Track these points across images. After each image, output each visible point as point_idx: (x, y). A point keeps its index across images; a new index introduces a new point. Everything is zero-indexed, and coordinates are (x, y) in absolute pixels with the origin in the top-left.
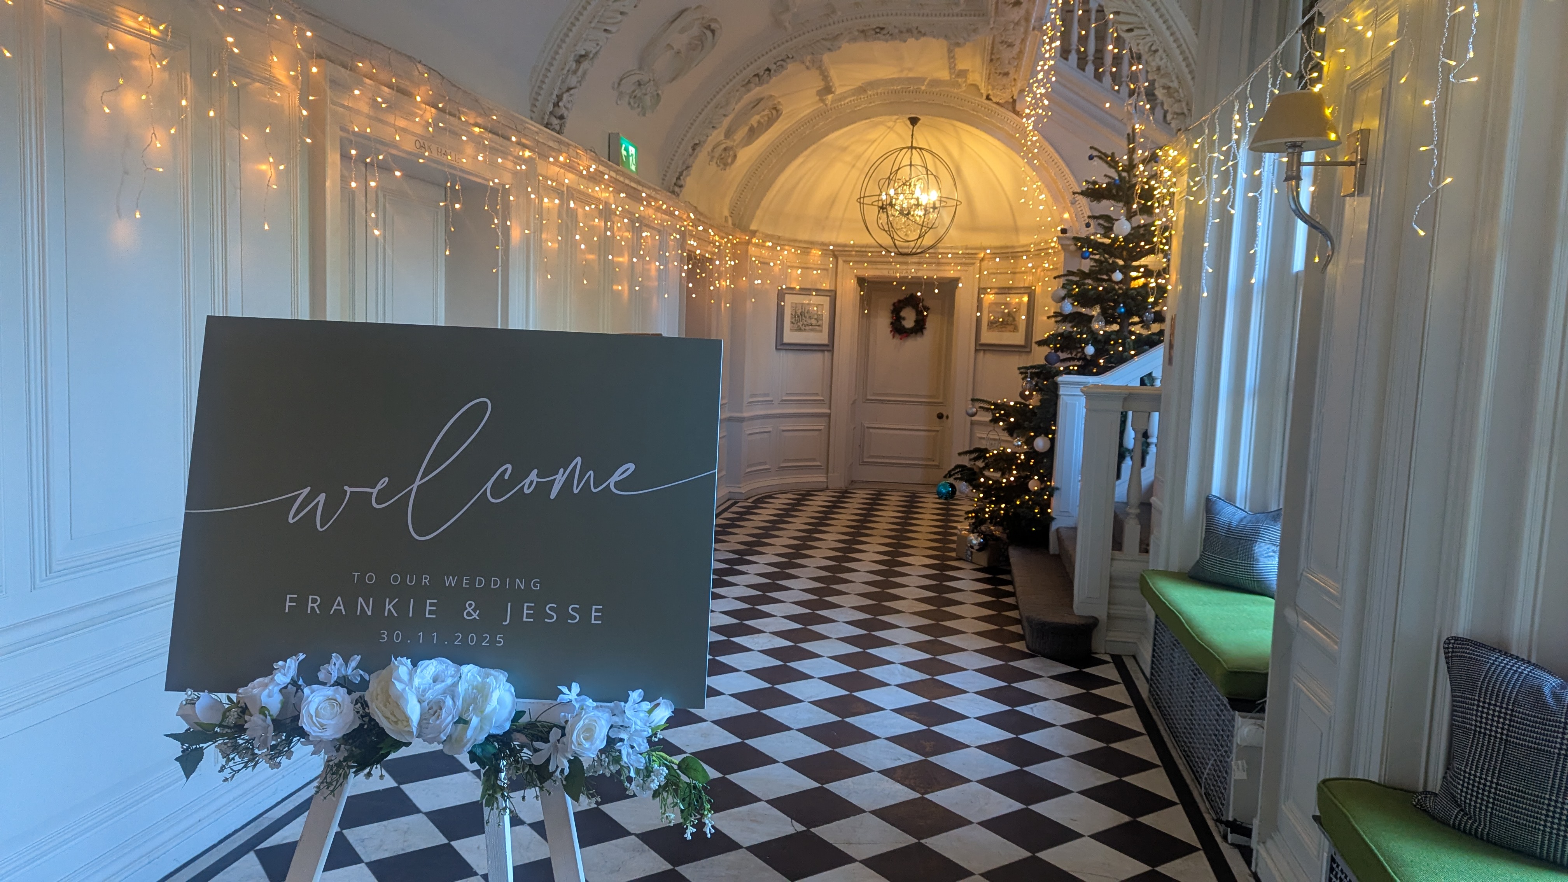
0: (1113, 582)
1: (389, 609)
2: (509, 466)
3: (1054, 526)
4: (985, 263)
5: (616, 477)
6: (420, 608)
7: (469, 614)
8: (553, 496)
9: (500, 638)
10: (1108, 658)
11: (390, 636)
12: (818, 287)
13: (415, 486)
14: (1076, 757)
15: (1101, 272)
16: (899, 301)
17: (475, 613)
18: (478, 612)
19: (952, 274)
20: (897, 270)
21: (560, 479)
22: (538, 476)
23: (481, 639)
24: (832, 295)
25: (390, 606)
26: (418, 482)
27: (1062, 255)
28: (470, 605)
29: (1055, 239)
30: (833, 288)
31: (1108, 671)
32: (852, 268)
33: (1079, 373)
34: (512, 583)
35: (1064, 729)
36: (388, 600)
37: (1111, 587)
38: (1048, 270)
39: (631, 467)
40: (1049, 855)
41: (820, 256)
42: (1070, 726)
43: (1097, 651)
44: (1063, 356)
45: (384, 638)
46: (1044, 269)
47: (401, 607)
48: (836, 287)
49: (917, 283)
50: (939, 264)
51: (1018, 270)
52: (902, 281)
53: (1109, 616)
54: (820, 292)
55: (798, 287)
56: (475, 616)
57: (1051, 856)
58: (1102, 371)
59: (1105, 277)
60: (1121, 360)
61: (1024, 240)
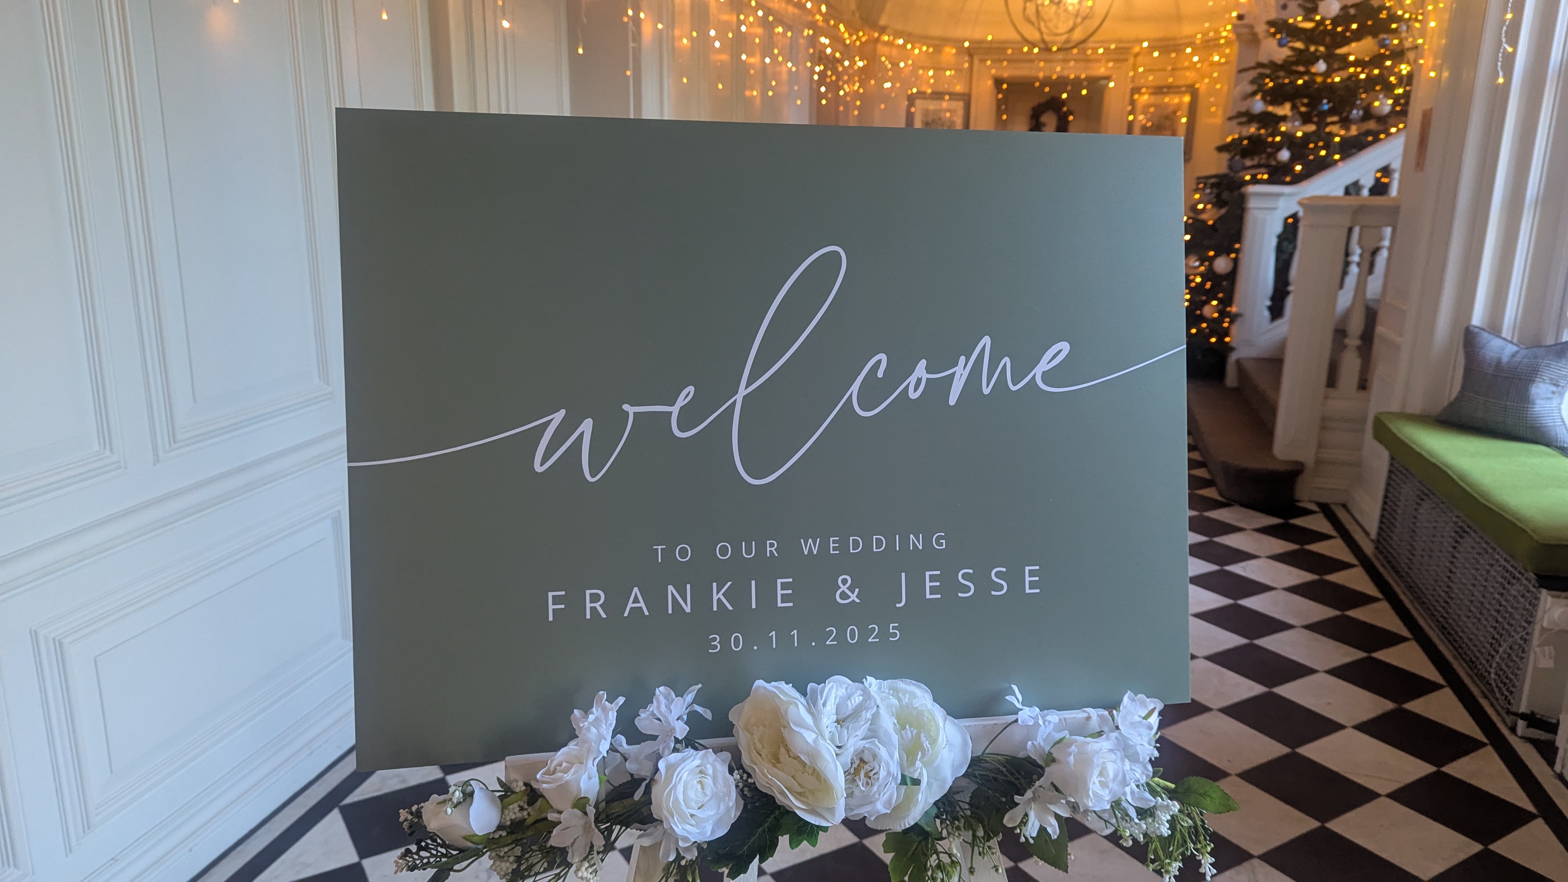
0: (1325, 423)
1: (719, 600)
2: (883, 357)
3: (1233, 357)
4: (1140, 59)
5: (1043, 366)
6: (767, 594)
7: (844, 596)
8: (952, 401)
9: (894, 628)
10: (1314, 507)
11: (725, 642)
12: (951, 90)
13: (739, 398)
14: (1309, 627)
15: (1297, 63)
16: (1040, 105)
17: (853, 593)
18: (857, 590)
19: (1102, 71)
20: (1040, 69)
21: (961, 373)
22: (928, 370)
23: (865, 633)
24: (966, 99)
25: (720, 595)
26: (742, 392)
27: (1236, 47)
28: (844, 582)
29: (1229, 27)
30: (967, 91)
31: (1318, 523)
32: (990, 67)
33: (1269, 182)
34: (905, 541)
35: (1288, 594)
36: (715, 584)
37: (1323, 428)
38: (1219, 64)
39: (1064, 347)
40: (1309, 751)
41: (956, 54)
42: (1293, 590)
43: (1301, 499)
44: (1248, 163)
45: (716, 647)
46: (1213, 64)
47: (738, 595)
48: (970, 89)
49: (1062, 83)
50: (1088, 60)
51: (1180, 66)
52: (1046, 82)
53: (1318, 462)
54: (954, 96)
55: (929, 91)
56: (853, 597)
57: (1312, 751)
58: (1298, 179)
59: (1301, 69)
60: (1324, 165)
61: (1187, 29)
